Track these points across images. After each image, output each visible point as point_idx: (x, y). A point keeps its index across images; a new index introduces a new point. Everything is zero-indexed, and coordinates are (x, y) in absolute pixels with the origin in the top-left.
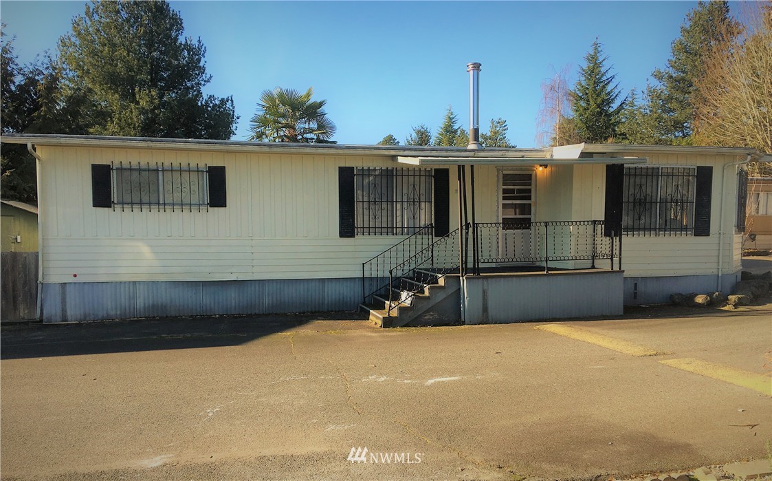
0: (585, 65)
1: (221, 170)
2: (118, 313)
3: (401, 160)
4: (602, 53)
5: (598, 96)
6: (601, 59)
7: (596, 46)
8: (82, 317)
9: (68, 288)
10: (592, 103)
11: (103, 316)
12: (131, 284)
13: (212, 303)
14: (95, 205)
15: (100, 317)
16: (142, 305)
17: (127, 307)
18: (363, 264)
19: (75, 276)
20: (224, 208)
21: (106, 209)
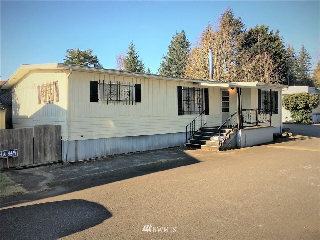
0: (129, 50)
1: (140, 85)
2: (100, 154)
3: (202, 84)
4: (134, 46)
5: (134, 62)
6: (134, 49)
7: (132, 44)
8: (85, 157)
9: (78, 142)
10: (133, 65)
11: (94, 156)
12: (105, 139)
13: (136, 147)
14: (91, 101)
15: (92, 157)
16: (110, 149)
17: (104, 151)
18: (186, 126)
19: (82, 136)
20: (140, 103)
21: (96, 103)
